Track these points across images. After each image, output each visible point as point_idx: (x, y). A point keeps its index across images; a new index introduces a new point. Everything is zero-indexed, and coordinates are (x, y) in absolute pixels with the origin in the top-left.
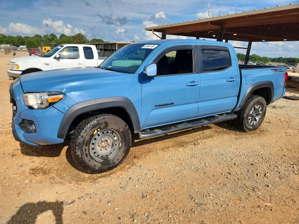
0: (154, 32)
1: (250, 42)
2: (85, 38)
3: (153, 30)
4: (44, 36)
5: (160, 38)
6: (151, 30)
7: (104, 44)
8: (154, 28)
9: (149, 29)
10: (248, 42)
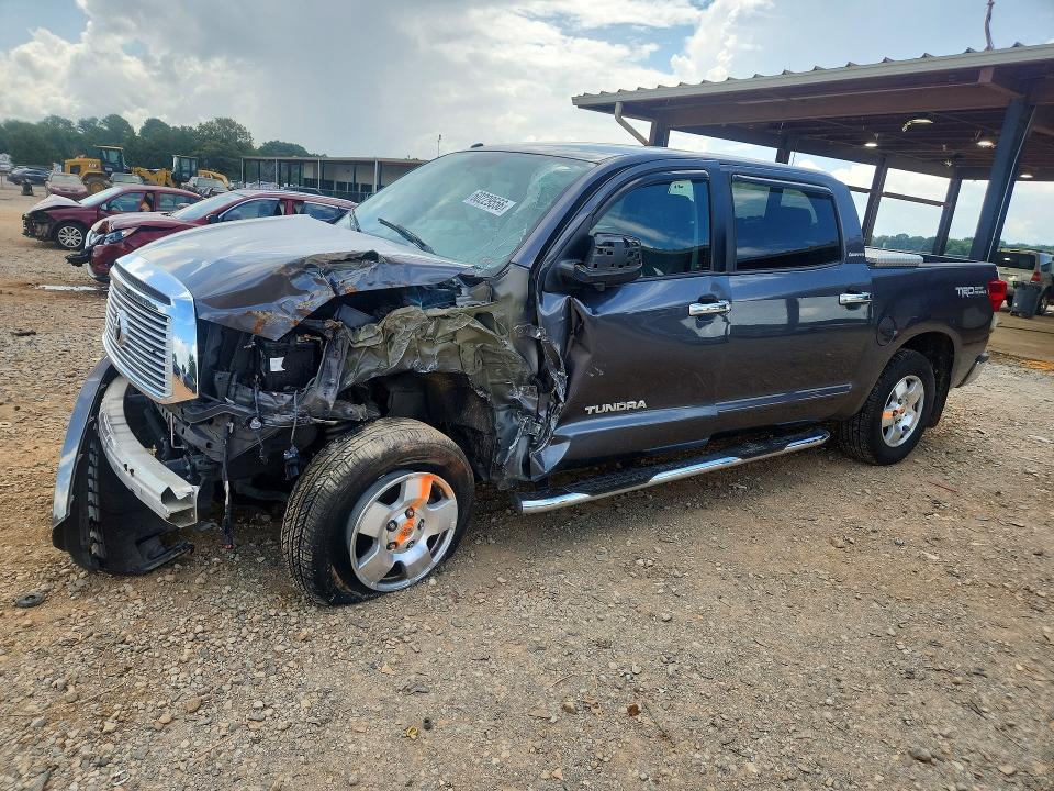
3: (617, 106)
5: (643, 140)
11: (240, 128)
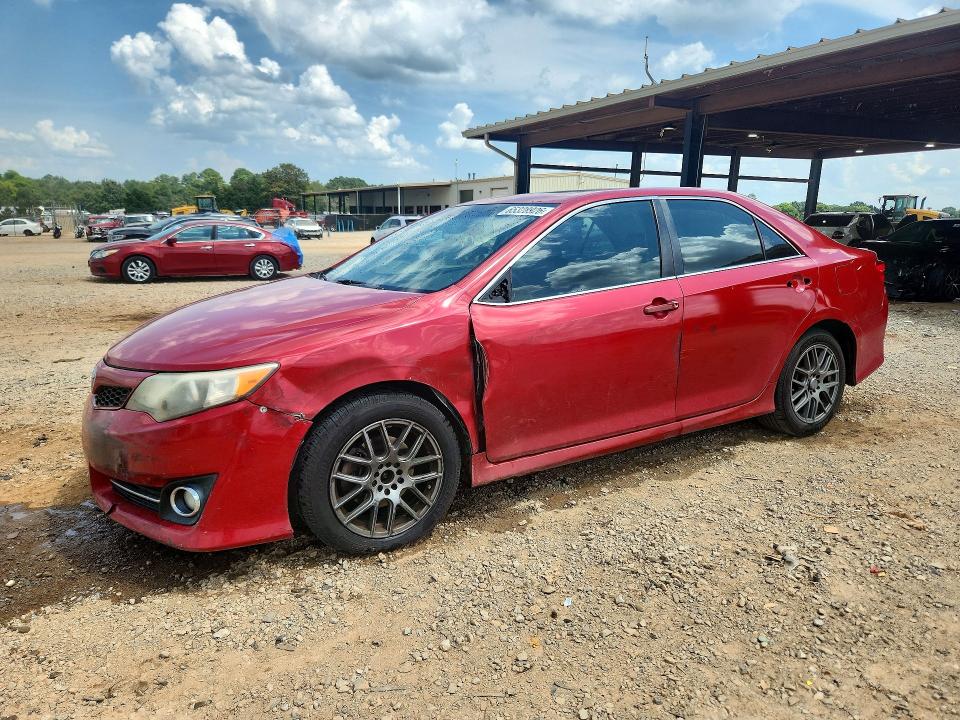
0: (491, 142)
1: (817, 161)
2: (305, 175)
3: (486, 136)
4: (185, 179)
5: (512, 158)
6: (481, 137)
7: (360, 192)
8: (491, 130)
9: (475, 134)
10: (809, 162)
11: (299, 170)
